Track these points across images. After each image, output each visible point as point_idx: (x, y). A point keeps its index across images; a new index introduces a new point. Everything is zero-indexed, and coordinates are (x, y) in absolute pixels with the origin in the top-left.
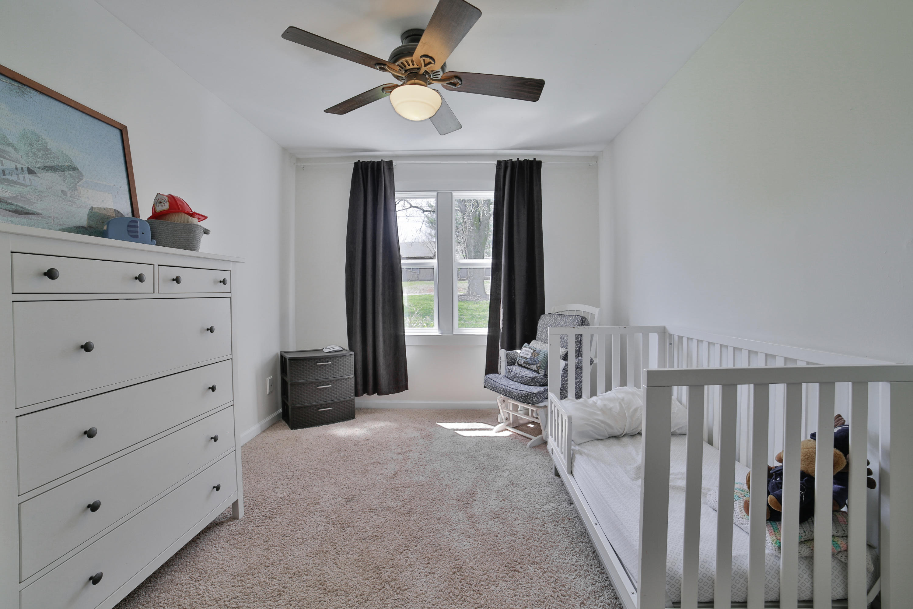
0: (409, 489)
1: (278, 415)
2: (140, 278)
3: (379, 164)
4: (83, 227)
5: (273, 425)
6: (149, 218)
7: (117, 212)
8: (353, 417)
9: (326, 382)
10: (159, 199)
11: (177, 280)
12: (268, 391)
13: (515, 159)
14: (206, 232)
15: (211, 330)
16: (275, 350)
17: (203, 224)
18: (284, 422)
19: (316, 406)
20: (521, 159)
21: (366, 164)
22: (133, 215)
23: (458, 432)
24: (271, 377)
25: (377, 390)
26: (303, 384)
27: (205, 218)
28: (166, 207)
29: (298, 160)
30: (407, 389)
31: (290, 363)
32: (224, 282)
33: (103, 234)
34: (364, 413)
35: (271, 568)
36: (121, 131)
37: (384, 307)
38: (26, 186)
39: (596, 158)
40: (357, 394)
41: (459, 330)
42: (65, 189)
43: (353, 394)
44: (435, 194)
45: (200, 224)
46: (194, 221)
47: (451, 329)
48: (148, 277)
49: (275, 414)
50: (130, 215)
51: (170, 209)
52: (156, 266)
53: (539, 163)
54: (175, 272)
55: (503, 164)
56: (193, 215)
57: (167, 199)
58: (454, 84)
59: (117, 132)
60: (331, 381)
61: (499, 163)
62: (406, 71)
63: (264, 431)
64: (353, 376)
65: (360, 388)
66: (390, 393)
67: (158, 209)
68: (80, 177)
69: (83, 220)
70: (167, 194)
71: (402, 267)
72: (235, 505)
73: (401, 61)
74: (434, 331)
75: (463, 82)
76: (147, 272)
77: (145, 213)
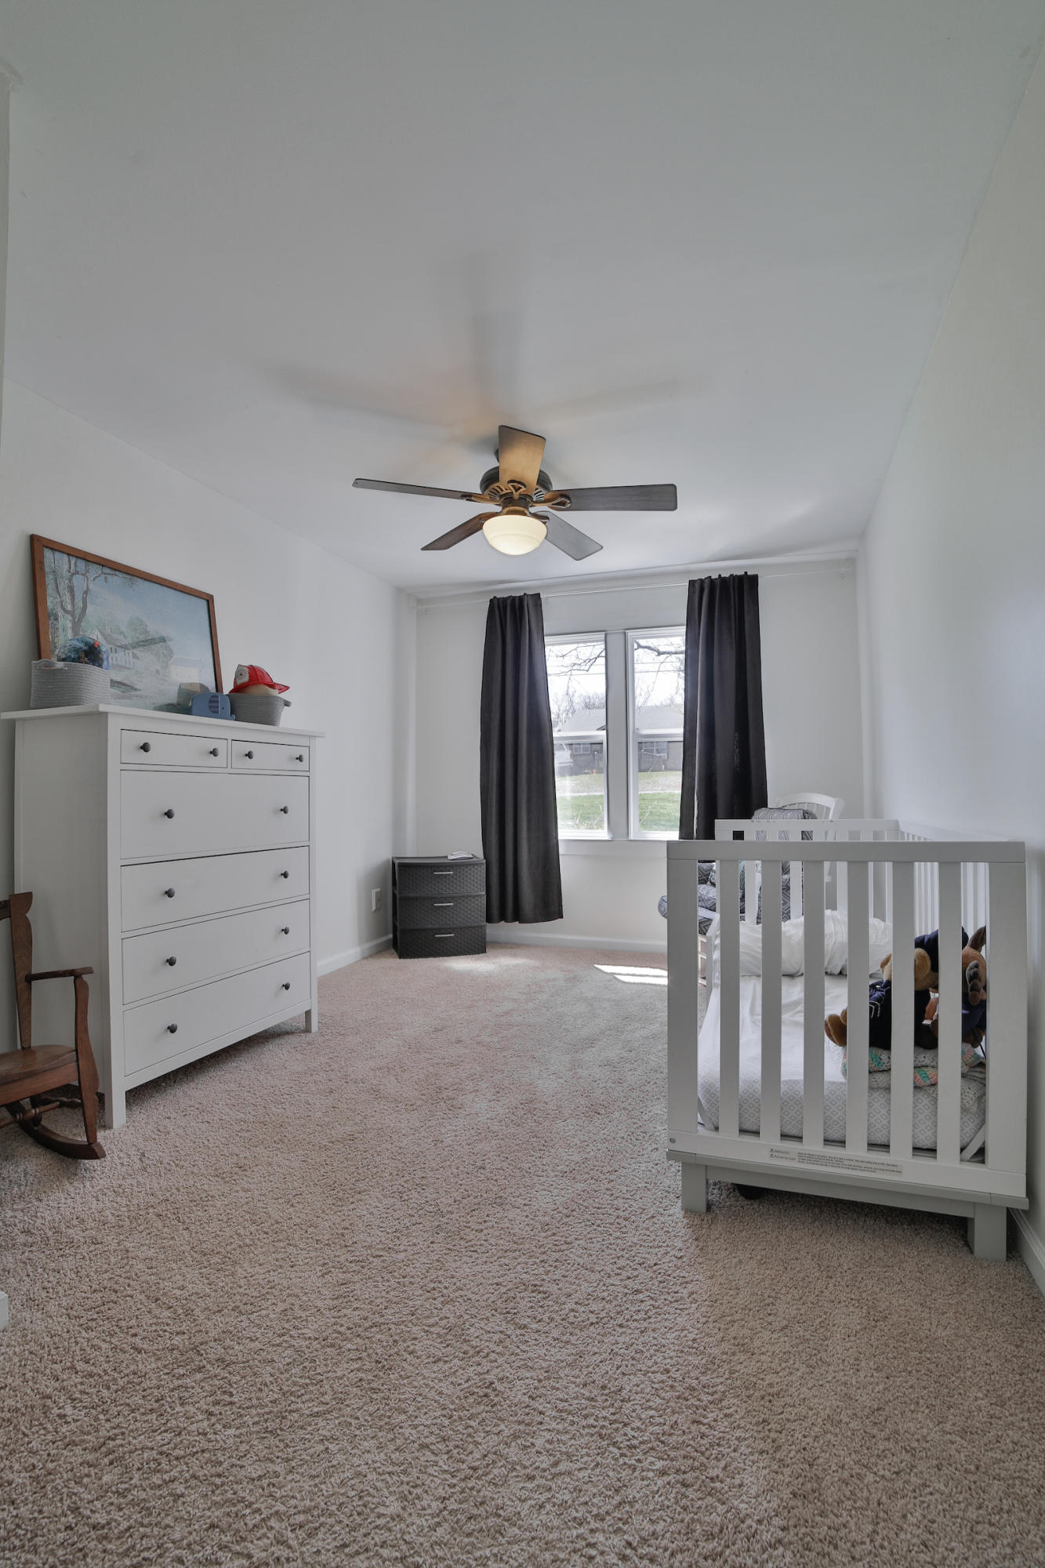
0: (515, 1028)
1: (387, 941)
2: (214, 753)
3: (521, 598)
4: (172, 705)
5: (379, 951)
6: (232, 691)
7: (202, 686)
8: (484, 951)
9: (446, 898)
10: (239, 673)
11: (249, 755)
12: (374, 908)
13: (715, 576)
14: (287, 704)
15: (285, 810)
16: (384, 853)
17: (284, 696)
18: (393, 951)
19: (432, 930)
20: (726, 575)
21: (505, 600)
22: (217, 690)
23: (618, 977)
24: (379, 890)
25: (518, 917)
26: (416, 899)
27: (287, 688)
28: (246, 679)
29: (420, 601)
30: (562, 917)
31: (400, 870)
32: (300, 759)
33: (187, 711)
34: (502, 948)
35: (330, 1073)
36: (208, 601)
37: (529, 801)
38: (129, 669)
39: (851, 562)
40: (489, 919)
41: (636, 832)
42: (159, 668)
43: (484, 918)
44: (602, 636)
45: (280, 695)
46: (275, 692)
47: (625, 832)
48: (222, 752)
49: (384, 939)
50: (214, 691)
51: (250, 680)
52: (230, 741)
53: (754, 580)
54: (248, 747)
55: (697, 586)
56: (272, 686)
57: (247, 670)
58: (563, 504)
59: (204, 603)
60: (453, 898)
61: (692, 583)
62: (501, 496)
63: (366, 958)
64: (484, 893)
65: (495, 912)
66: (536, 921)
67: (239, 682)
68: (170, 653)
69: (172, 697)
70: (247, 664)
71: (555, 742)
72: (308, 1013)
73: (492, 486)
74: (603, 834)
75: (572, 500)
76: (221, 747)
77: (228, 686)
